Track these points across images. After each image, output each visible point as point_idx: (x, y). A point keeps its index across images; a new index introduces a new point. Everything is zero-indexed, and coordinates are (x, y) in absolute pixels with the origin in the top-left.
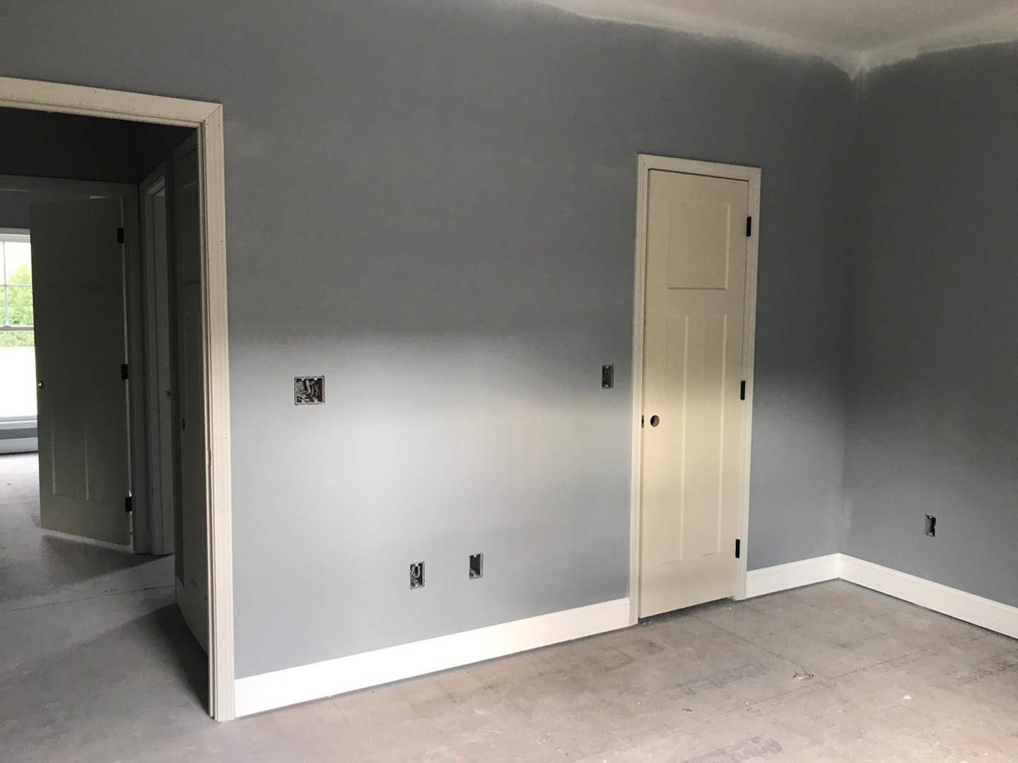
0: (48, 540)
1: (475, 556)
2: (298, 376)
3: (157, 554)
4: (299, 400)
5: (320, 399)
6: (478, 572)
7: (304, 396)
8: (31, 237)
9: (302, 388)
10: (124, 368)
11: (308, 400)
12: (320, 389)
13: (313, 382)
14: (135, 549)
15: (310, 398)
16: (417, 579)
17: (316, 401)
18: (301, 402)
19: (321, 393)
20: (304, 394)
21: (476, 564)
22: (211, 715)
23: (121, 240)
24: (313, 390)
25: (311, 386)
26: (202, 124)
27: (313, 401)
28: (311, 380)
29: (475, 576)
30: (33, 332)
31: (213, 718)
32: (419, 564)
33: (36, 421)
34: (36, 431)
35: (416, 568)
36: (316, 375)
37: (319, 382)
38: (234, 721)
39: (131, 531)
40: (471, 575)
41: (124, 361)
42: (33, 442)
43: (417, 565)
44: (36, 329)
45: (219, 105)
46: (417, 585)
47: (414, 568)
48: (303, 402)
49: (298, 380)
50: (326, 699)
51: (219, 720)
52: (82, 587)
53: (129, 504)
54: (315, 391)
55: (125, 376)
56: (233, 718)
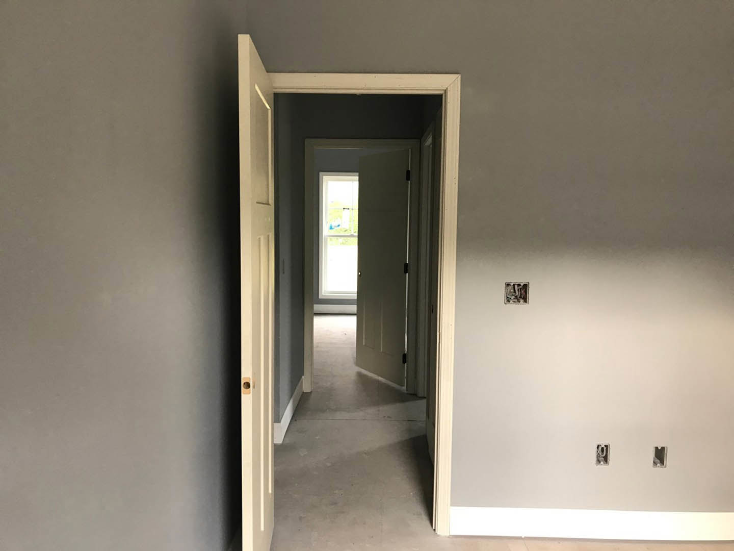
0: (360, 375)
1: (659, 448)
2: (509, 281)
3: (420, 396)
4: (508, 300)
5: (525, 300)
6: (662, 462)
7: (513, 297)
8: (359, 178)
9: (512, 290)
10: (406, 265)
11: (516, 300)
12: (526, 292)
13: (520, 287)
14: (407, 390)
15: (517, 299)
16: (603, 457)
17: (522, 301)
18: (509, 302)
19: (526, 296)
20: (513, 295)
21: (660, 455)
22: (434, 528)
23: (408, 178)
24: (519, 293)
25: (518, 290)
26: (446, 91)
27: (519, 302)
28: (519, 285)
29: (658, 465)
30: (357, 238)
31: (435, 530)
32: (605, 446)
33: (356, 295)
34: (356, 301)
35: (603, 448)
36: (522, 281)
37: (525, 287)
38: (448, 537)
39: (406, 375)
40: (655, 463)
41: (406, 261)
42: (354, 308)
43: (603, 446)
44: (359, 236)
45: (457, 75)
46: (602, 463)
47: (600, 448)
48: (511, 302)
49: (508, 285)
50: (520, 538)
51: (438, 534)
52: (372, 411)
53: (404, 358)
54: (521, 294)
55: (406, 272)
56: (448, 535)
